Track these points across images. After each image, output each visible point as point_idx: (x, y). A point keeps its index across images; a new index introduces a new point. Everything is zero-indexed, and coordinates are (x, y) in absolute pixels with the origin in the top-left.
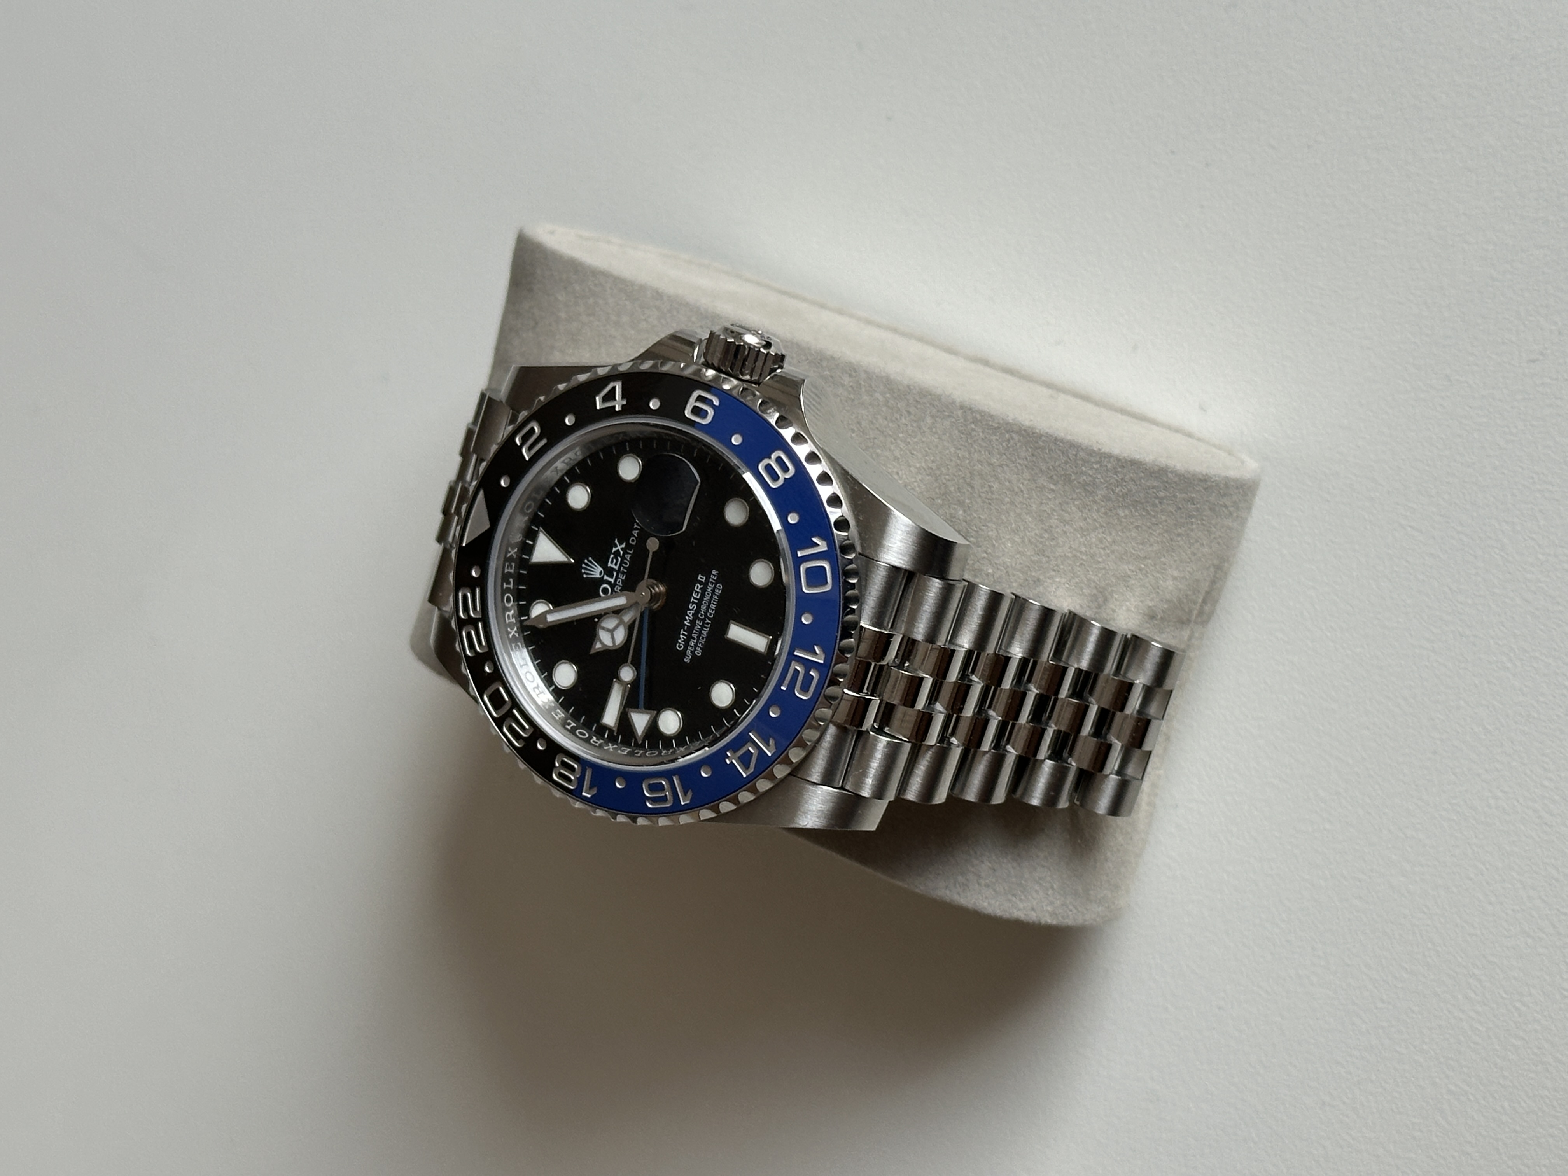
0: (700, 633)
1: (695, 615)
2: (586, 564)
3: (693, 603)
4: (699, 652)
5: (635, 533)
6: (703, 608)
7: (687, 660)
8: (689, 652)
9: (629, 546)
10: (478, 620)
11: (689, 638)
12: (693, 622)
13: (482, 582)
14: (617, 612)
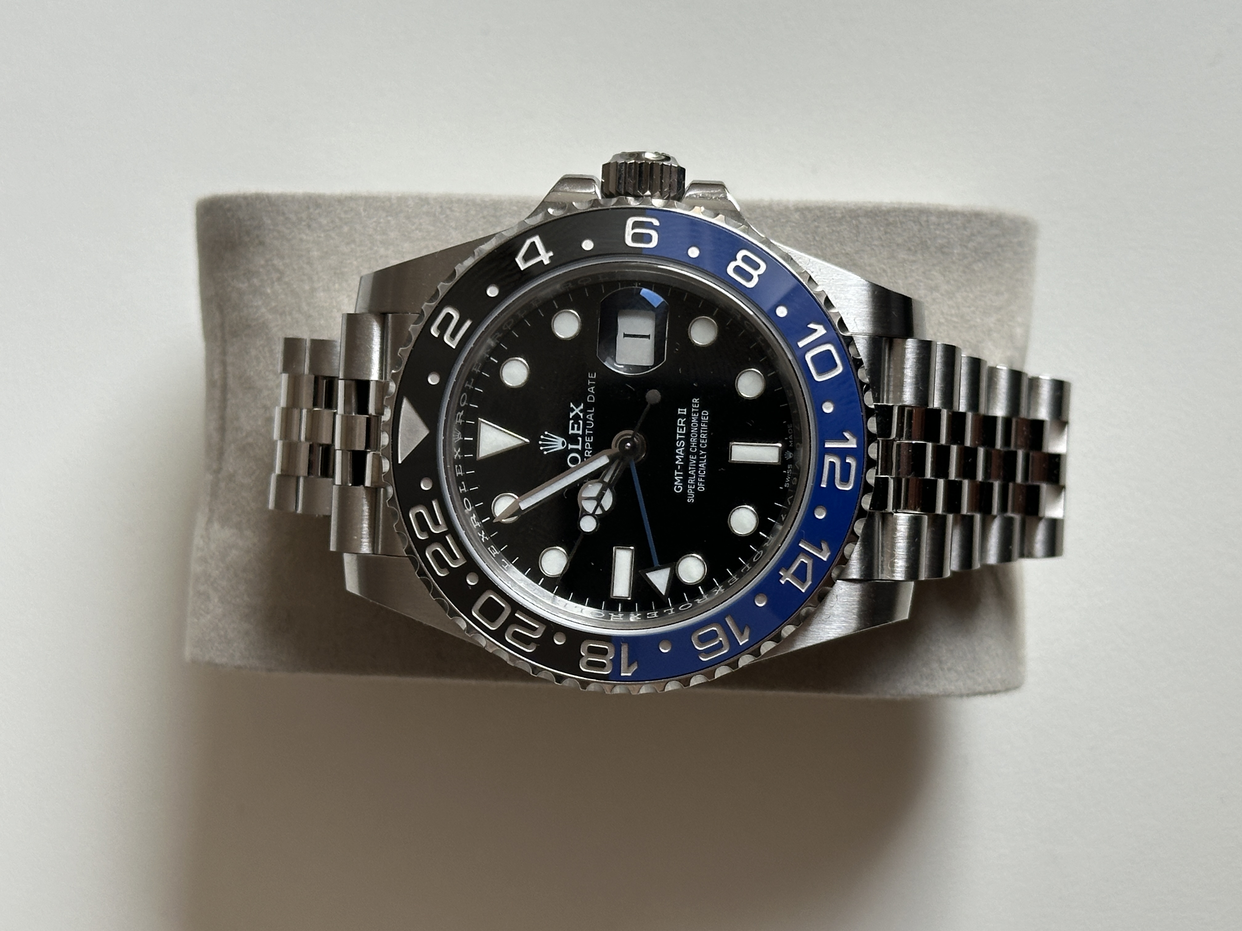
0: (697, 468)
1: (687, 452)
2: (543, 440)
3: (680, 439)
4: (701, 488)
5: (592, 390)
6: (693, 440)
7: (691, 500)
8: (690, 492)
9: (588, 406)
10: (444, 534)
11: (686, 476)
12: (686, 460)
13: (437, 493)
14: (596, 476)
